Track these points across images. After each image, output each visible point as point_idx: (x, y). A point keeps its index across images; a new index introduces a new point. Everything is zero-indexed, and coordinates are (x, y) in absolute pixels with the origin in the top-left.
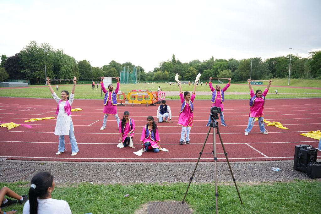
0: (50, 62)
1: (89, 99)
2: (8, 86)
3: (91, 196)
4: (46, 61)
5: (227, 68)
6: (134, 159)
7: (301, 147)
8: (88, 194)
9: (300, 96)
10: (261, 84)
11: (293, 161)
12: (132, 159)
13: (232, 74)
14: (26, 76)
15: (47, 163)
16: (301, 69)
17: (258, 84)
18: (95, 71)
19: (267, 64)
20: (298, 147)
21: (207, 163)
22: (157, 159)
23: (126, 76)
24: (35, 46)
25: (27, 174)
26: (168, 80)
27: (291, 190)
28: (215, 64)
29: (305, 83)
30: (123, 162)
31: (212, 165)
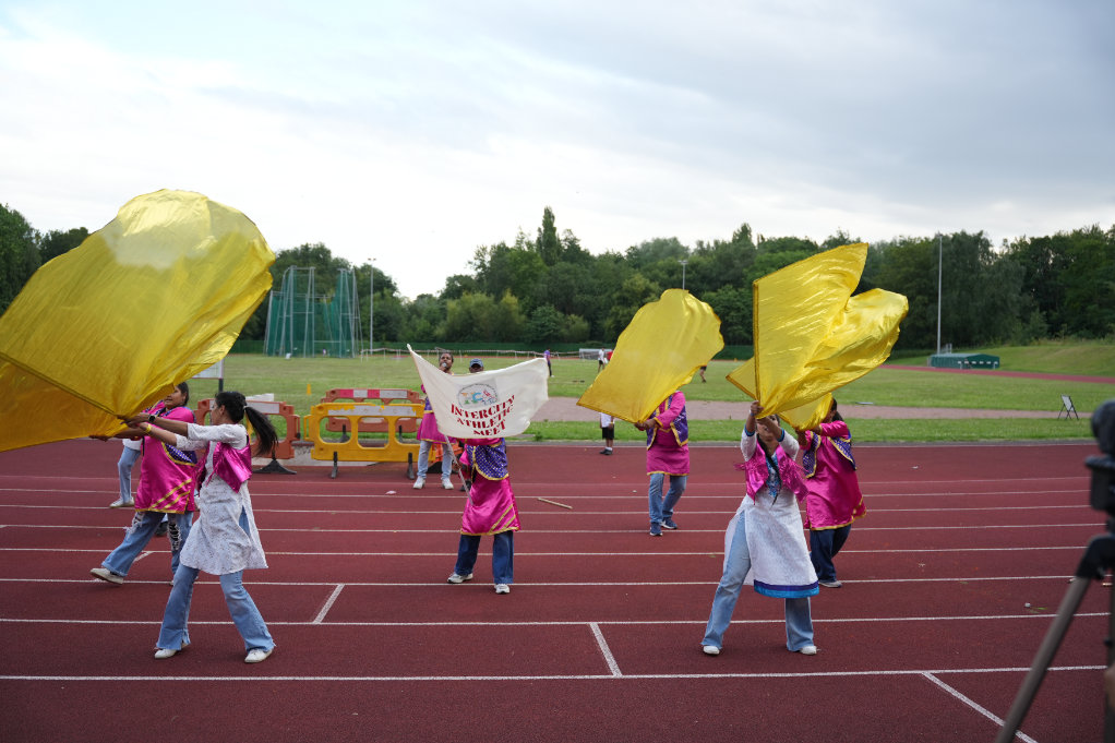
10: (990, 366)
17: (978, 366)
19: (1019, 266)
23: (299, 319)
26: (518, 340)
28: (761, 262)
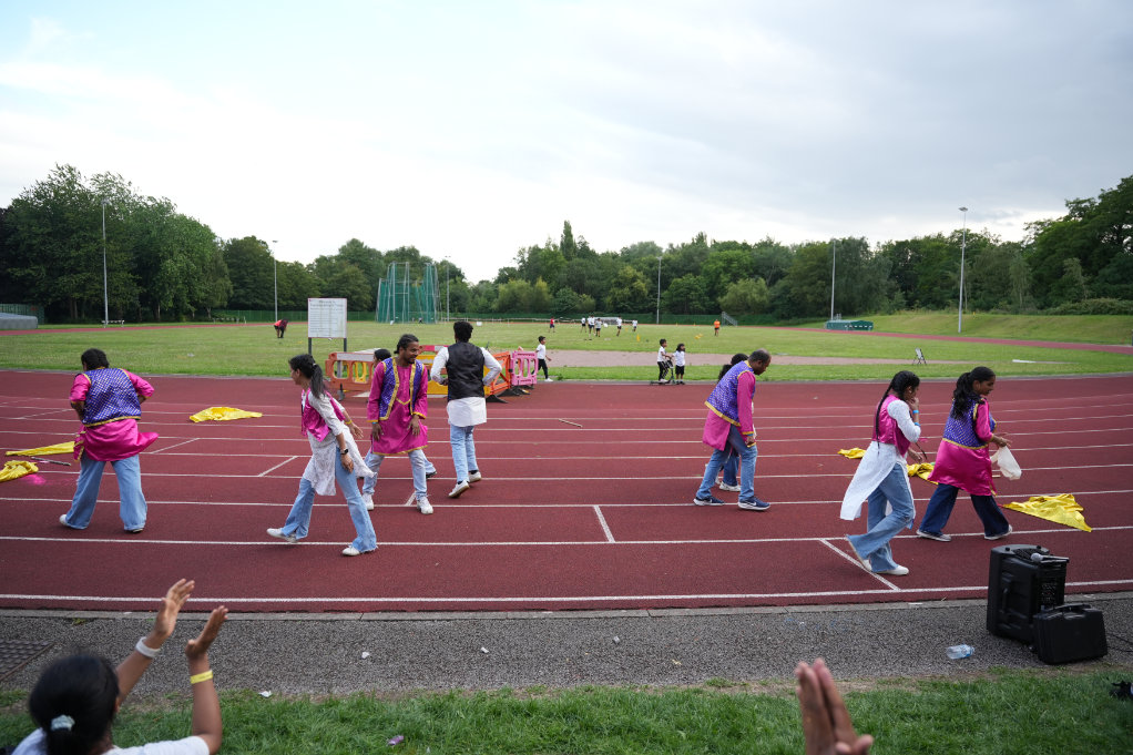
0: (124, 241)
1: (264, 377)
3: (260, 744)
4: (108, 239)
5: (751, 271)
6: (423, 600)
7: (1011, 552)
8: (249, 738)
10: (867, 329)
11: (984, 602)
12: (418, 600)
13: (768, 292)
14: (32, 291)
15: (96, 619)
16: (1000, 279)
17: (858, 328)
18: (288, 275)
19: (888, 261)
20: (1001, 554)
21: (687, 611)
22: (510, 599)
23: (399, 297)
24: (71, 183)
25: (18, 661)
26: (547, 312)
27: (984, 708)
28: (712, 257)
29: (1013, 326)
30: (385, 611)
31: (703, 619)
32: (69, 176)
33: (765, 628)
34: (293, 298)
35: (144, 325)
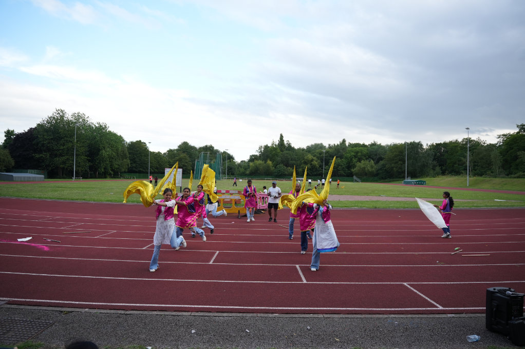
0: (83, 142)
2: (11, 179)
4: (77, 141)
5: (367, 157)
6: (219, 307)
7: (496, 291)
9: (488, 204)
10: (423, 184)
11: (484, 315)
12: (217, 307)
13: (375, 167)
14: (43, 164)
15: (73, 311)
16: (487, 161)
17: (419, 184)
18: (155, 158)
19: (432, 152)
20: (492, 292)
21: (341, 316)
24: (62, 117)
25: (40, 329)
26: (272, 175)
28: (349, 151)
29: (494, 184)
30: (202, 312)
31: (349, 319)
32: (61, 114)
33: (379, 325)
34: (157, 168)
35: (91, 179)
